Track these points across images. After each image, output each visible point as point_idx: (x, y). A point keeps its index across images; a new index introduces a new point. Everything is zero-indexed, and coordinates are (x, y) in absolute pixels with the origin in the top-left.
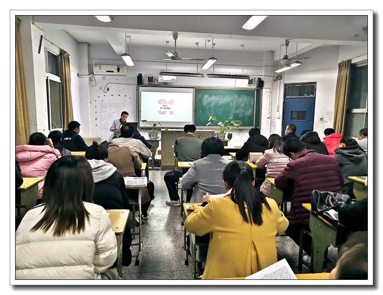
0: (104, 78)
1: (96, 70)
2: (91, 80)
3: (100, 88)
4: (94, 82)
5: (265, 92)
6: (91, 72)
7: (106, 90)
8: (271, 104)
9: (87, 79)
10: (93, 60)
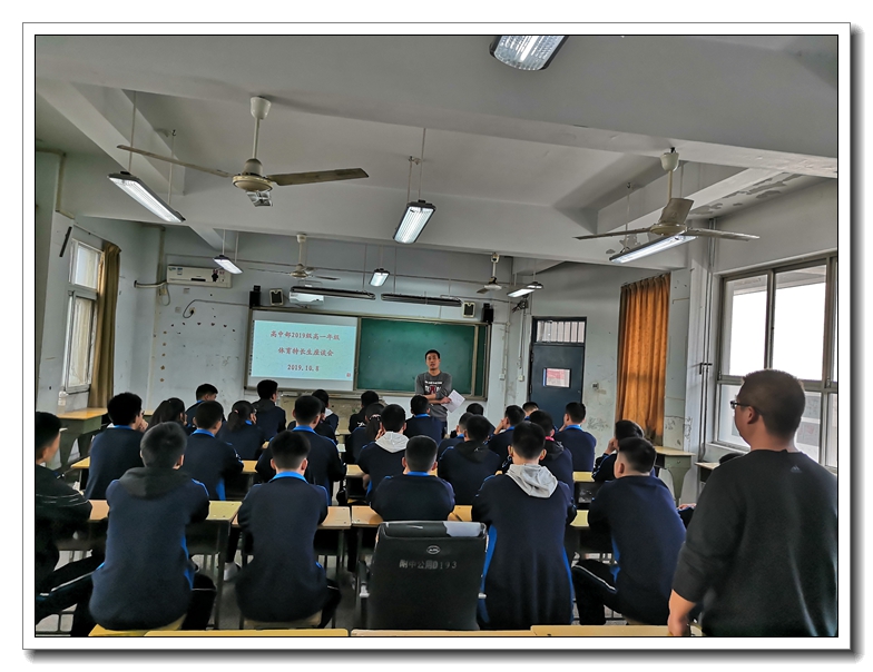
0: (186, 290)
1: (171, 275)
2: (159, 292)
3: (177, 310)
4: (165, 298)
5: (496, 332)
6: (162, 280)
7: (187, 314)
8: (507, 353)
9: (152, 291)
10: (169, 257)
